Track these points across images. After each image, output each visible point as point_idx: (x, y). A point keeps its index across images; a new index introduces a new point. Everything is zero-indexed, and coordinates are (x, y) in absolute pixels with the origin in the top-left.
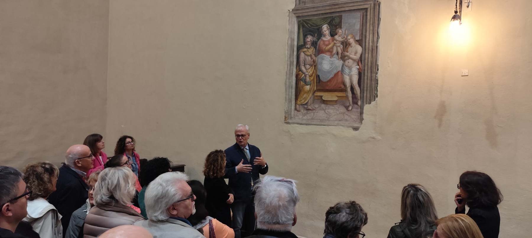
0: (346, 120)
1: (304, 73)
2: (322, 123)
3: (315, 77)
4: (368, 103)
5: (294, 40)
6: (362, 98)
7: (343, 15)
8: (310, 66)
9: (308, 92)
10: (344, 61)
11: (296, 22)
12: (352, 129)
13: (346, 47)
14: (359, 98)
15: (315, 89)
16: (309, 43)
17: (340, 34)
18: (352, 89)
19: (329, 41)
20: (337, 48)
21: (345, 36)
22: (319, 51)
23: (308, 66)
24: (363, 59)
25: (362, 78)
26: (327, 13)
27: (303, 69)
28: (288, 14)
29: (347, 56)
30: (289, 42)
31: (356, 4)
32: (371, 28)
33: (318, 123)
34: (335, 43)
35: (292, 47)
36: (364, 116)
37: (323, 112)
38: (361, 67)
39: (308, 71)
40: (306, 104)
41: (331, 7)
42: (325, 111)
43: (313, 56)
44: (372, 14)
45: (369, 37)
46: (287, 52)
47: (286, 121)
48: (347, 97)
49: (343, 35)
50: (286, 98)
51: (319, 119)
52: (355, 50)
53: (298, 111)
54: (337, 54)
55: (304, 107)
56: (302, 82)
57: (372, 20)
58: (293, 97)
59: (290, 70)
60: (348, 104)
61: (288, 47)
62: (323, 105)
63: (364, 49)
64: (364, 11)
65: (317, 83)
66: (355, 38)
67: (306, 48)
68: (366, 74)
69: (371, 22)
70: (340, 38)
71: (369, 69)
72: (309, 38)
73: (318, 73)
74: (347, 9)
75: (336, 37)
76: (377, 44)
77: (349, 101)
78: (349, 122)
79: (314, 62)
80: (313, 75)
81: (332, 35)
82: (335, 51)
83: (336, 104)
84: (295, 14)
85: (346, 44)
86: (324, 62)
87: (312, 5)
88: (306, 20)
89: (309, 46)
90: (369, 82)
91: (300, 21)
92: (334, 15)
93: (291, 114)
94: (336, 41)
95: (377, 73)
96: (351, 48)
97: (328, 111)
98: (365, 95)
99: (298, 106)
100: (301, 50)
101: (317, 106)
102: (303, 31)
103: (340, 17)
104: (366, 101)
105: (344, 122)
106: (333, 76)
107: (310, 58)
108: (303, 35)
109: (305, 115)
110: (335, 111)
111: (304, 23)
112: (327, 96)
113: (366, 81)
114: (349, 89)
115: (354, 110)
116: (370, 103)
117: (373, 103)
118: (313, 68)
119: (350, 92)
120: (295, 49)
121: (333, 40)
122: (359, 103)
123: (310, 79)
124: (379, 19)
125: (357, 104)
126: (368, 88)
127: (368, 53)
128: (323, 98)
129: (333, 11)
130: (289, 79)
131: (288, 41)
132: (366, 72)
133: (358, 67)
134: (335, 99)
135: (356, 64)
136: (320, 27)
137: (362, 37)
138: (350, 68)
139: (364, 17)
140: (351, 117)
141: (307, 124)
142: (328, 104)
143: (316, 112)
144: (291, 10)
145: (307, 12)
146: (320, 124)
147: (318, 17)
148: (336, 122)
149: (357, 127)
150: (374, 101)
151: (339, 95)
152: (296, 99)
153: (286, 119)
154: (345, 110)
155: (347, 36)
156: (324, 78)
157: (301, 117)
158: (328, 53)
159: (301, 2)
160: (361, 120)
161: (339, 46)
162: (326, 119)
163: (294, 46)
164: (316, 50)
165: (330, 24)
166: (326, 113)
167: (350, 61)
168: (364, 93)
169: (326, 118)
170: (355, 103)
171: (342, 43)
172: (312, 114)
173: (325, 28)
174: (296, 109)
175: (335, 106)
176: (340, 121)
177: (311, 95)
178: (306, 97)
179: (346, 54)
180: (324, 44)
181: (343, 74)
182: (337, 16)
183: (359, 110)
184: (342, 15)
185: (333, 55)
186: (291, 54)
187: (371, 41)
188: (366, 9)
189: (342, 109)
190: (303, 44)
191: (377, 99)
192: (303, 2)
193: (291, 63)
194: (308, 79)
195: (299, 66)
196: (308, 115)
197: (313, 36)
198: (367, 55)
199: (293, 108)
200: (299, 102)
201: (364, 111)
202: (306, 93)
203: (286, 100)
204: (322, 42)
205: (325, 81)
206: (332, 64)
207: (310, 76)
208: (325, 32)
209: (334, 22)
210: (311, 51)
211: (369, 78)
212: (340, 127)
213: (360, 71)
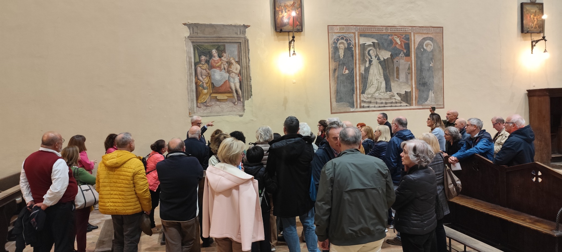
0: (234, 111)
1: (202, 81)
2: (218, 114)
3: (210, 84)
4: (247, 99)
5: (191, 58)
6: (243, 96)
7: (227, 45)
8: (206, 77)
9: (206, 94)
10: (230, 74)
11: (191, 45)
12: (239, 116)
13: (230, 65)
14: (241, 96)
15: (211, 92)
16: (204, 61)
17: (225, 56)
18: (236, 91)
19: (218, 60)
20: (224, 66)
21: (229, 58)
22: (211, 67)
23: (204, 77)
24: (241, 73)
25: (242, 84)
26: (215, 42)
27: (200, 78)
28: (184, 39)
29: (231, 71)
30: (188, 59)
31: (233, 39)
32: (244, 54)
33: (216, 115)
34: (222, 62)
35: (190, 63)
36: (245, 107)
37: (219, 107)
39: (204, 80)
40: (205, 102)
41: (217, 39)
42: (220, 106)
43: (207, 70)
44: (244, 46)
45: (244, 60)
46: (186, 66)
47: (190, 116)
48: (233, 96)
49: (227, 57)
50: (188, 99)
51: (216, 112)
52: (236, 68)
53: (199, 108)
54: (225, 69)
55: (204, 105)
56: (200, 87)
57: (244, 49)
58: (195, 98)
59: (190, 79)
60: (235, 101)
61: (187, 62)
62: (218, 103)
63: (242, 67)
64: (239, 44)
65: (212, 88)
66: (235, 60)
67: (201, 64)
68: (244, 82)
69: (244, 51)
70: (225, 59)
71: (246, 79)
72: (203, 58)
73: (212, 81)
74: (228, 41)
75: (223, 58)
76: (249, 64)
77: (235, 99)
78: (236, 112)
79: (208, 74)
80: (209, 82)
81: (220, 56)
82: (222, 67)
83: (227, 101)
84: (190, 40)
85: (230, 64)
86: (216, 74)
87: (203, 35)
88: (199, 45)
89: (203, 63)
90: (246, 87)
91: (195, 45)
92: (220, 44)
93: (194, 110)
94: (223, 61)
95: (250, 82)
96: (233, 66)
97: (222, 106)
98: (245, 95)
99: (199, 104)
100: (197, 65)
101: (213, 103)
102: (198, 52)
103: (224, 46)
106: (223, 83)
107: (205, 71)
108: (198, 55)
109: (205, 110)
110: (227, 106)
111: (198, 47)
112: (220, 96)
113: (245, 86)
114: (234, 92)
115: (239, 104)
116: (248, 100)
117: (250, 99)
118: (208, 78)
120: (193, 64)
121: (221, 60)
122: (242, 100)
123: (207, 85)
124: (249, 50)
125: (240, 100)
126: (246, 91)
127: (244, 69)
128: (217, 98)
129: (218, 41)
130: (190, 85)
131: (186, 58)
132: (244, 81)
133: (239, 78)
134: (226, 98)
135: (237, 76)
136: (210, 51)
137: (239, 59)
138: (234, 78)
139: (240, 47)
140: (237, 109)
141: (207, 116)
142: (221, 102)
143: (214, 107)
144: (187, 37)
145: (200, 40)
146: (217, 115)
147: (208, 44)
148: (228, 113)
149: (241, 115)
151: (228, 95)
152: (197, 99)
153: (191, 114)
154: (233, 105)
155: (230, 58)
156: (217, 85)
157: (202, 111)
158: (218, 68)
159: (194, 32)
160: (244, 110)
161: (225, 64)
162: (221, 111)
163: (192, 62)
164: (209, 66)
165: (218, 49)
166: (221, 108)
167: (233, 74)
168: (244, 93)
170: (239, 100)
171: (227, 62)
172: (211, 109)
173: (214, 52)
174: (197, 106)
175: (226, 102)
176: (230, 112)
177: (208, 96)
178: (205, 97)
179: (230, 69)
180: (214, 62)
181: (230, 82)
182: (222, 45)
183: (242, 104)
184: (225, 45)
185: (222, 70)
186: (189, 68)
187: (245, 62)
188: (240, 43)
189: (231, 104)
190: (199, 61)
191: (252, 97)
192: (196, 32)
193: (191, 74)
194: (205, 85)
195: (197, 76)
196: (207, 110)
197: (206, 56)
198: (243, 71)
199: (195, 105)
200: (199, 102)
201: (245, 105)
202: (204, 95)
203: (189, 101)
204: (213, 61)
205: (217, 86)
206: (221, 76)
207: (207, 83)
208: (214, 55)
209: (220, 48)
210: (206, 66)
211: (246, 85)
212: (231, 116)
213: (240, 80)
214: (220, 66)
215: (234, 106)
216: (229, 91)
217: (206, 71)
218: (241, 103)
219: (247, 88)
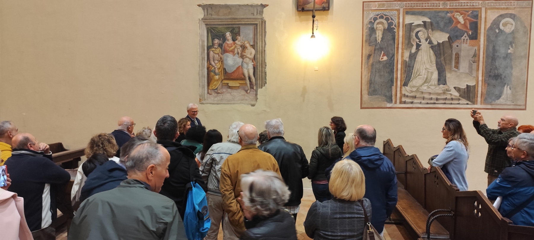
0: (246, 100)
1: (213, 66)
2: (229, 102)
3: (223, 70)
4: (260, 88)
5: (204, 41)
6: (256, 84)
7: (241, 27)
8: (218, 62)
9: (217, 80)
10: (243, 59)
11: (205, 28)
12: (251, 106)
13: (244, 49)
14: (254, 84)
15: (223, 78)
16: (217, 44)
17: (239, 40)
18: (250, 78)
19: (231, 44)
20: (237, 50)
21: (243, 42)
22: (225, 51)
23: (216, 62)
24: (256, 58)
25: (256, 71)
26: (229, 24)
27: (213, 63)
28: (198, 21)
29: (245, 55)
30: (201, 43)
31: (249, 20)
32: (261, 37)
33: (226, 103)
34: (236, 46)
35: (203, 46)
36: (258, 96)
37: (230, 94)
38: (255, 64)
39: (216, 65)
40: (216, 89)
41: (232, 20)
42: (231, 94)
43: (220, 54)
44: (260, 28)
45: (259, 44)
46: (199, 50)
47: (201, 102)
48: (246, 84)
49: (241, 41)
50: (200, 85)
51: (227, 100)
52: (250, 52)
53: (210, 94)
54: (238, 53)
55: (215, 92)
56: (212, 73)
57: (260, 32)
58: (206, 84)
59: (202, 64)
60: (247, 89)
61: (200, 46)
62: (229, 90)
63: (257, 52)
64: (255, 26)
65: (224, 74)
66: (250, 44)
67: (214, 48)
68: (258, 68)
69: (260, 34)
70: (239, 42)
71: (260, 65)
72: (216, 41)
73: (225, 67)
74: (243, 23)
75: (237, 42)
76: (265, 48)
77: (248, 86)
78: (248, 101)
79: (221, 58)
80: (221, 68)
81: (234, 40)
82: (236, 52)
83: (239, 89)
84: (204, 22)
85: (244, 47)
86: (228, 59)
87: (217, 17)
88: (213, 27)
89: (216, 47)
90: (260, 73)
91: (208, 28)
92: (234, 26)
93: (204, 97)
94: (237, 44)
95: (265, 68)
96: (247, 50)
97: (233, 93)
98: (258, 82)
99: (210, 91)
100: (210, 49)
101: (224, 90)
102: (211, 35)
103: (239, 28)
104: (259, 86)
105: (245, 101)
106: (236, 69)
107: (217, 55)
108: (212, 38)
109: (216, 97)
110: (238, 94)
111: (212, 30)
112: (231, 83)
113: (259, 73)
114: (247, 78)
115: (251, 92)
116: (262, 88)
117: (263, 88)
118: (221, 63)
119: (248, 80)
120: (206, 48)
121: (235, 44)
122: (255, 88)
123: (219, 71)
124: (265, 32)
125: (253, 88)
126: (260, 78)
127: (259, 54)
128: (229, 85)
129: (233, 23)
130: (202, 70)
131: (199, 42)
132: (258, 67)
133: (253, 63)
134: (238, 85)
135: (251, 61)
136: (224, 34)
137: (255, 43)
138: (247, 64)
139: (256, 30)
140: (249, 97)
141: (217, 104)
142: (233, 89)
143: (224, 94)
144: (201, 19)
145: (214, 22)
147: (222, 26)
148: (239, 101)
149: (254, 104)
150: (264, 86)
151: (241, 83)
152: (208, 85)
153: (201, 100)
154: (245, 93)
155: (244, 42)
156: (230, 70)
157: (212, 99)
158: (231, 53)
159: (208, 14)
160: (257, 99)
161: (239, 48)
162: (232, 99)
163: (204, 46)
164: (222, 50)
165: (232, 32)
166: (232, 95)
167: (247, 59)
168: (257, 81)
169: (232, 98)
170: (252, 87)
171: (241, 46)
172: (222, 96)
173: (228, 35)
174: (208, 93)
176: (242, 100)
177: (220, 82)
178: (217, 84)
179: (244, 54)
180: (228, 46)
181: (243, 68)
182: (236, 27)
183: (255, 93)
184: (240, 27)
185: (235, 55)
186: (202, 52)
187: (260, 46)
188: (257, 24)
189: (243, 92)
190: (211, 45)
191: (266, 85)
192: (210, 14)
193: (203, 59)
194: (217, 71)
195: (209, 61)
196: (218, 97)
197: (220, 40)
198: (258, 55)
199: (206, 92)
200: (210, 88)
201: (258, 93)
202: (216, 81)
203: (200, 87)
204: (226, 45)
205: (230, 72)
206: (234, 61)
207: (219, 69)
208: (228, 38)
209: (234, 31)
210: (218, 50)
211: (260, 71)
212: (242, 104)
213: (255, 66)
214: (233, 51)
215: (246, 94)
216: (241, 78)
217: (219, 56)
218: (254, 92)
219: (262, 75)
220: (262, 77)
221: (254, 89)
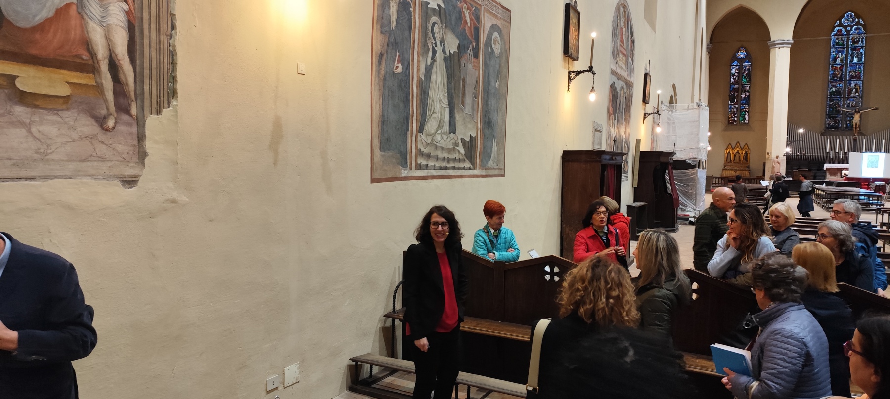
0: (102, 159)
4: (154, 110)
6: (140, 95)
12: (120, 184)
14: (132, 94)
18: (114, 67)
25: (138, 39)
36: (149, 145)
37: (23, 132)
38: (132, 9)
42: (29, 131)
48: (99, 89)
51: (10, 159)
60: (104, 112)
62: (20, 110)
68: (146, 32)
71: (153, 19)
78: (109, 164)
83: (68, 109)
90: (154, 54)
95: (171, 36)
97: (41, 128)
98: (147, 88)
104: (151, 106)
105: (95, 164)
106: (51, 14)
110: (63, 131)
112: (32, 79)
113: (148, 53)
114: (104, 67)
115: (121, 128)
116: (159, 112)
117: (166, 111)
119: (109, 76)
122: (134, 110)
125: (127, 111)
126: (154, 72)
128: (19, 85)
132: (146, 26)
133: (125, 6)
134: (65, 91)
138: (103, 3)
140: (113, 149)
142: (36, 107)
146: (14, 173)
148: (72, 166)
149: (132, 177)
150: (169, 107)
151: (75, 81)
154: (94, 129)
160: (143, 155)
162: (36, 156)
166: (34, 137)
168: (143, 82)
169: (37, 153)
170: (123, 109)
175: (65, 114)
176: (83, 161)
181: (85, 17)
183: (134, 130)
189: (87, 126)
191: (174, 102)
201: (147, 133)
205: (21, 24)
211: (153, 45)
212: (85, 180)
213: (131, 18)
215: (102, 136)
216: (79, 61)
218: (130, 125)
219: (159, 62)
220: (159, 68)
221: (130, 115)
